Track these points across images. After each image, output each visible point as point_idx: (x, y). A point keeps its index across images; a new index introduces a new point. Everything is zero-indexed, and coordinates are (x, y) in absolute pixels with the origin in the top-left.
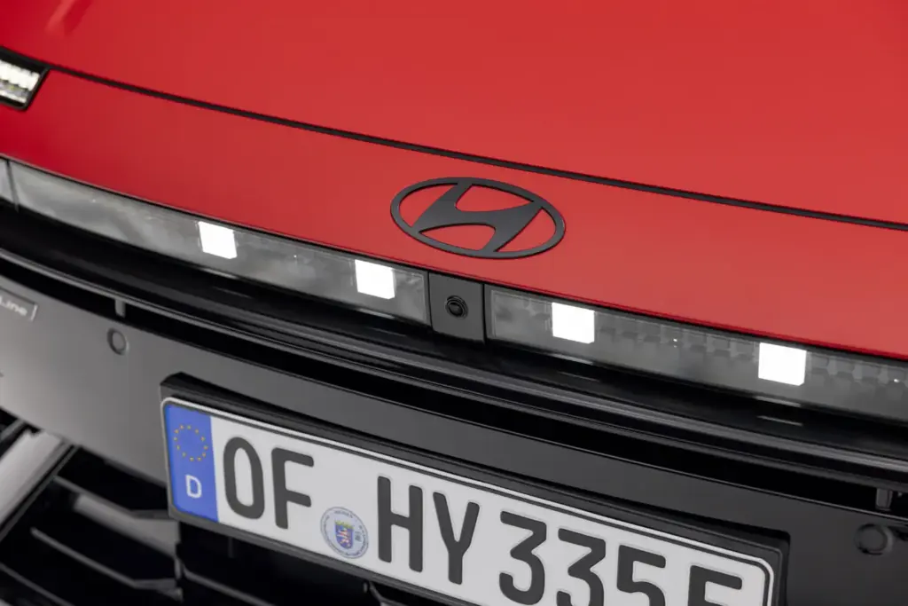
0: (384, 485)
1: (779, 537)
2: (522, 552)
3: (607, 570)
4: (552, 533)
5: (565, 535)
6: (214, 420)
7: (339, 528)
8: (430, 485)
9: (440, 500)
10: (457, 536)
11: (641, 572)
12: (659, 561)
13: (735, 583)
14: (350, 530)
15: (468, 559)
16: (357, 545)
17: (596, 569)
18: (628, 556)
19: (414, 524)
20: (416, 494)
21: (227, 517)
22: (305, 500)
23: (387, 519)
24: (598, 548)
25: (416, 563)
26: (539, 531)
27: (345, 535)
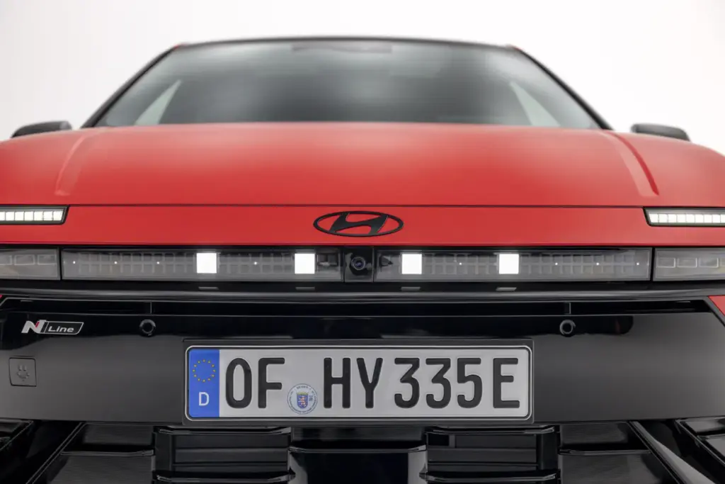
0: (328, 363)
2: (406, 378)
3: (451, 375)
4: (422, 363)
5: (430, 362)
6: (221, 351)
7: (299, 396)
8: (354, 354)
9: (361, 363)
10: (370, 380)
11: (469, 370)
12: (477, 361)
13: (514, 361)
14: (306, 396)
15: (377, 392)
16: (310, 404)
17: (445, 376)
18: (462, 363)
19: (345, 381)
20: (346, 362)
21: (225, 411)
22: (278, 386)
23: (329, 381)
24: (446, 363)
25: (346, 404)
26: (415, 363)
27: (303, 400)
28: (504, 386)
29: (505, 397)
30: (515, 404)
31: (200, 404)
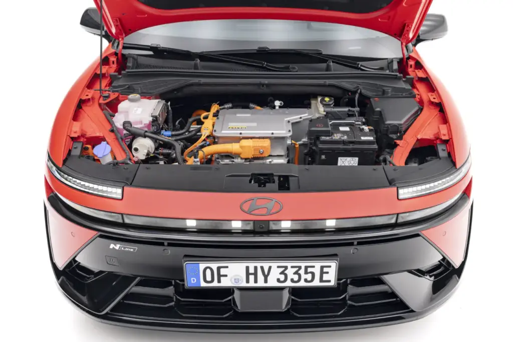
0: (247, 268)
1: (336, 255)
2: (282, 273)
3: (302, 272)
4: (289, 267)
5: (292, 267)
6: (200, 264)
7: (235, 279)
8: (259, 265)
9: (262, 268)
10: (266, 273)
11: (309, 270)
12: (313, 267)
13: (330, 267)
14: (238, 279)
15: (269, 278)
16: (240, 282)
17: (299, 272)
18: (306, 268)
19: (255, 274)
20: (256, 268)
21: (203, 284)
22: (226, 276)
23: (248, 274)
24: (300, 268)
25: (256, 281)
26: (286, 268)
27: (237, 280)
28: (325, 275)
29: (324, 279)
30: (329, 281)
31: (192, 282)
